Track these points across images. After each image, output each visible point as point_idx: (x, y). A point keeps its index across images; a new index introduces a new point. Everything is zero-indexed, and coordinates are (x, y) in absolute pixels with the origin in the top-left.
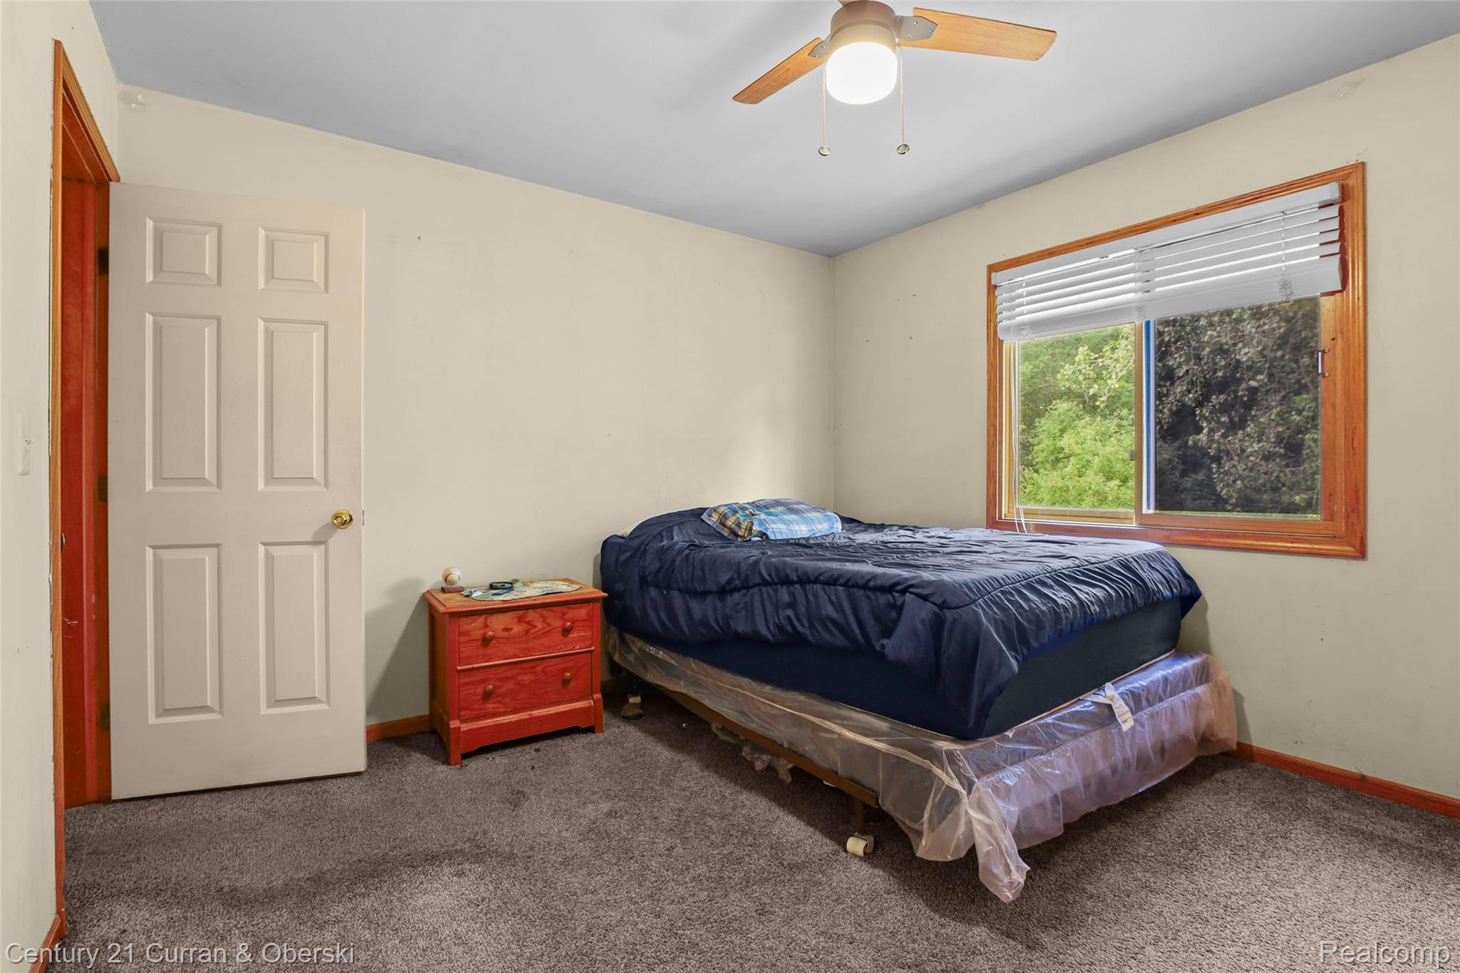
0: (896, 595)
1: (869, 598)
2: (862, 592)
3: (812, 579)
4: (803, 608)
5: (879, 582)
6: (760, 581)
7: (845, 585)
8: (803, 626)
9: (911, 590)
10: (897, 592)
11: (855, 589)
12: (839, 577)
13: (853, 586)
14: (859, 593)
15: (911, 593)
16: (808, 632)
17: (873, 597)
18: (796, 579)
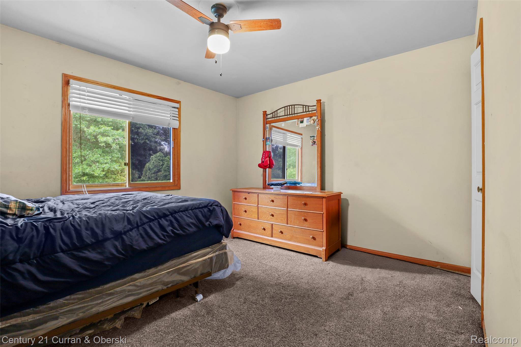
0: (210, 207)
1: (201, 211)
2: (197, 210)
3: (177, 211)
4: (176, 224)
5: (203, 205)
6: (148, 221)
7: (192, 210)
8: (178, 230)
9: (213, 204)
10: (209, 206)
11: (195, 210)
12: (188, 207)
13: (194, 209)
14: (197, 211)
15: (214, 205)
16: (181, 232)
17: (202, 210)
18: (169, 214)
